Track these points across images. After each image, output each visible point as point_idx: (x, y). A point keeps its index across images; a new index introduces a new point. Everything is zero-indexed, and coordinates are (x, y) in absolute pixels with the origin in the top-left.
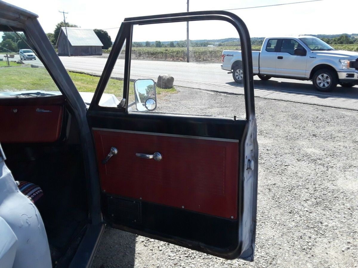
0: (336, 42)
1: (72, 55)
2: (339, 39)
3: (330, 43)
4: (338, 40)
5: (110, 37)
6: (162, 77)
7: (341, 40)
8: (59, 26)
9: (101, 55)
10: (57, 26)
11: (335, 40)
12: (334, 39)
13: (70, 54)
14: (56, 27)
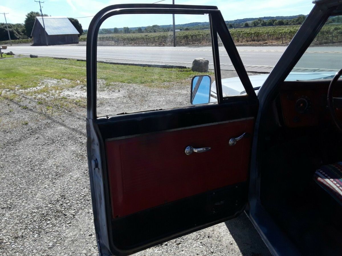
0: (295, 23)
1: (49, 44)
2: (297, 20)
3: (289, 24)
4: (296, 22)
5: (80, 25)
6: (199, 61)
7: (300, 21)
8: (29, 16)
9: (78, 43)
10: (27, 16)
11: (293, 22)
12: (292, 20)
13: (47, 44)
14: (27, 18)
